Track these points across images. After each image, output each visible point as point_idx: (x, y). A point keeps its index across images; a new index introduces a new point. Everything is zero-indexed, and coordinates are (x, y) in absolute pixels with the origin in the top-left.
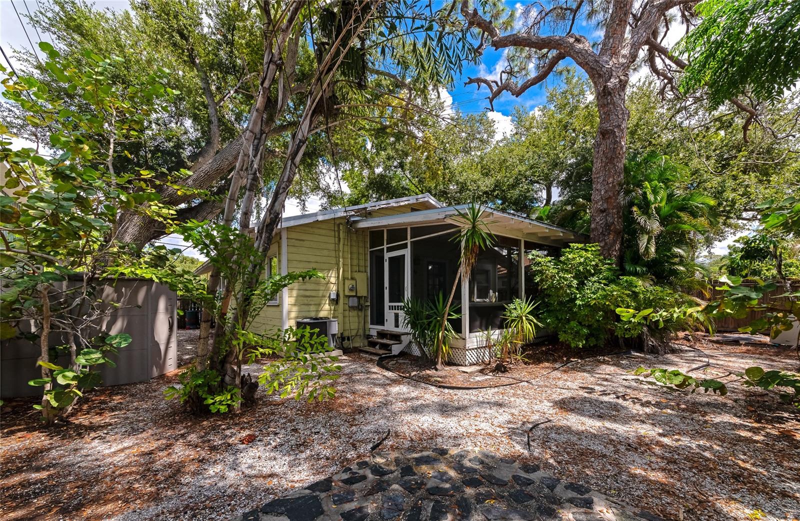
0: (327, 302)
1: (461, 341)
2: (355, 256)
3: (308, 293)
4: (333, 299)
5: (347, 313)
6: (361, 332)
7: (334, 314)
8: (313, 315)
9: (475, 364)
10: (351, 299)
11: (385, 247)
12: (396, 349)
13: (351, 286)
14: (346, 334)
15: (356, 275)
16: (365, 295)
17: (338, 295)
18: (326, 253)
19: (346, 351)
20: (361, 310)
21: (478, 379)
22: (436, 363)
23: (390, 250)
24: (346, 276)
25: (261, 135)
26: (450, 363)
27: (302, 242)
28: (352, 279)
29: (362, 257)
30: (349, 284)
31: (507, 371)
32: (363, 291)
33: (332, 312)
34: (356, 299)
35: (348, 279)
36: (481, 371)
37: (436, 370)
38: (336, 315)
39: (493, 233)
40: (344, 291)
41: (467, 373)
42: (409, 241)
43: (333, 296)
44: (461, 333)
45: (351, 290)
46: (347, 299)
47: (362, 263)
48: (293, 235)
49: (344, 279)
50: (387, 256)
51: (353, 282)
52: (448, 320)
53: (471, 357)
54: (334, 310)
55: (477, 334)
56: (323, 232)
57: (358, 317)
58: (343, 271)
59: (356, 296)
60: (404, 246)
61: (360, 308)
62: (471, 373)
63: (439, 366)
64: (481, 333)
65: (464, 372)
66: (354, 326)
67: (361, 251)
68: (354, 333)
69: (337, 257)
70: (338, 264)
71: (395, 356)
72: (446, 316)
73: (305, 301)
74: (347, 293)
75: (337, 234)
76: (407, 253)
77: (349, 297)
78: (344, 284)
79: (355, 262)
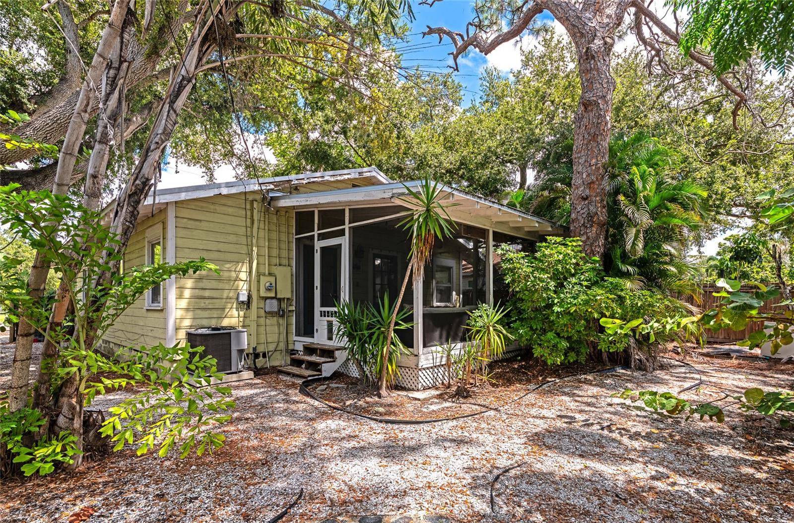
0: (235, 306)
1: (412, 358)
2: (275, 244)
3: (207, 293)
4: (243, 302)
5: (262, 321)
6: (282, 346)
7: (244, 321)
8: (213, 323)
9: (430, 388)
10: (268, 301)
11: (316, 233)
12: (328, 369)
13: (268, 284)
14: (261, 349)
15: (277, 270)
16: (289, 296)
17: (249, 297)
18: (232, 238)
19: (258, 372)
20: (283, 316)
21: (433, 407)
22: (379, 388)
23: (322, 237)
24: (261, 270)
25: (121, 63)
26: (398, 388)
27: (197, 223)
28: (270, 274)
29: (284, 246)
30: (265, 281)
31: (470, 396)
32: (286, 290)
33: (241, 319)
34: (275, 302)
35: (264, 275)
36: (440, 396)
37: (380, 396)
38: (247, 322)
39: (453, 219)
40: (259, 290)
41: (419, 400)
42: (347, 227)
43: (243, 298)
44: (412, 347)
45: (268, 289)
46: (262, 302)
47: (284, 254)
48: (185, 213)
49: (259, 274)
50: (318, 245)
51: (272, 279)
52: (395, 331)
53: (425, 378)
54: (245, 317)
55: (434, 348)
56: (230, 210)
57: (279, 325)
58: (258, 264)
59: (275, 298)
60: (341, 233)
61: (281, 314)
62: (424, 399)
63: (384, 392)
64: (439, 349)
65: (416, 399)
66: (274, 338)
67: (284, 237)
68: (272, 347)
69: (250, 246)
70: (250, 255)
71: (326, 379)
72: (392, 325)
73: (202, 303)
74: (263, 293)
75: (249, 213)
76: (345, 242)
77: (266, 298)
78: (259, 281)
79: (275, 252)
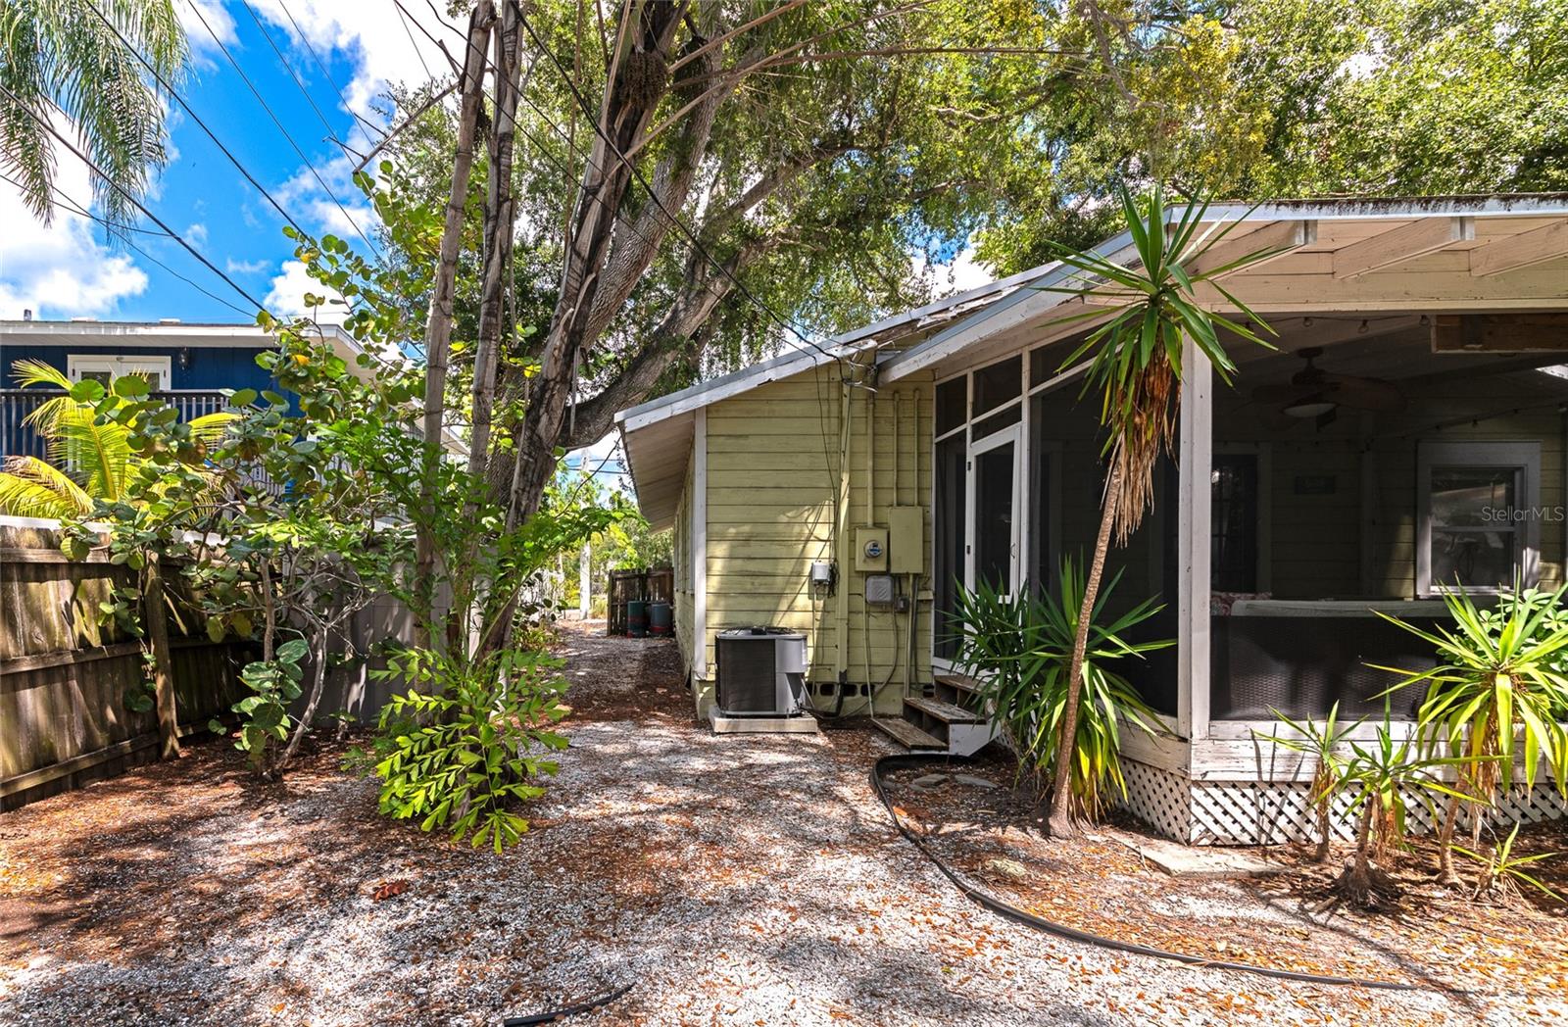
0: (805, 589)
1: (1172, 744)
2: (889, 463)
3: (752, 566)
4: (820, 582)
5: (860, 620)
6: (903, 674)
7: (823, 620)
8: (759, 621)
9: (1241, 846)
10: (871, 580)
11: (968, 426)
12: (966, 739)
13: (869, 546)
14: (858, 676)
15: (891, 516)
16: (919, 569)
17: (833, 572)
18: (803, 461)
20: (904, 612)
21: (1199, 908)
22: (1048, 810)
23: (981, 431)
24: (859, 518)
26: (1124, 818)
27: (742, 441)
28: (877, 525)
29: (910, 463)
30: (864, 539)
31: (1395, 914)
32: (910, 557)
33: (819, 615)
34: (886, 583)
35: (864, 527)
36: (1252, 884)
37: (1046, 832)
38: (830, 621)
40: (852, 559)
41: (1167, 871)
42: (1024, 399)
43: (821, 574)
44: (1173, 712)
45: (873, 555)
46: (861, 581)
47: (910, 479)
48: (722, 426)
49: (853, 525)
50: (974, 450)
51: (880, 536)
52: (1096, 663)
53: (1205, 811)
54: (825, 611)
55: (1263, 727)
56: (798, 408)
57: (897, 630)
58: (850, 505)
59: (887, 573)
60: (1013, 416)
61: (900, 606)
62: (1188, 875)
63: (1060, 823)
64: (1285, 729)
65: (1158, 867)
66: (883, 655)
67: (910, 444)
68: (881, 676)
69: (834, 473)
70: (836, 489)
71: (957, 760)
72: (1082, 646)
73: (748, 584)
74: (860, 565)
75: (834, 407)
76: (1018, 436)
77: (868, 575)
78: (852, 541)
79: (889, 479)
